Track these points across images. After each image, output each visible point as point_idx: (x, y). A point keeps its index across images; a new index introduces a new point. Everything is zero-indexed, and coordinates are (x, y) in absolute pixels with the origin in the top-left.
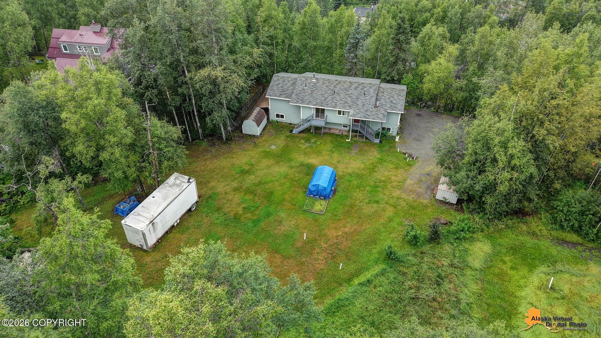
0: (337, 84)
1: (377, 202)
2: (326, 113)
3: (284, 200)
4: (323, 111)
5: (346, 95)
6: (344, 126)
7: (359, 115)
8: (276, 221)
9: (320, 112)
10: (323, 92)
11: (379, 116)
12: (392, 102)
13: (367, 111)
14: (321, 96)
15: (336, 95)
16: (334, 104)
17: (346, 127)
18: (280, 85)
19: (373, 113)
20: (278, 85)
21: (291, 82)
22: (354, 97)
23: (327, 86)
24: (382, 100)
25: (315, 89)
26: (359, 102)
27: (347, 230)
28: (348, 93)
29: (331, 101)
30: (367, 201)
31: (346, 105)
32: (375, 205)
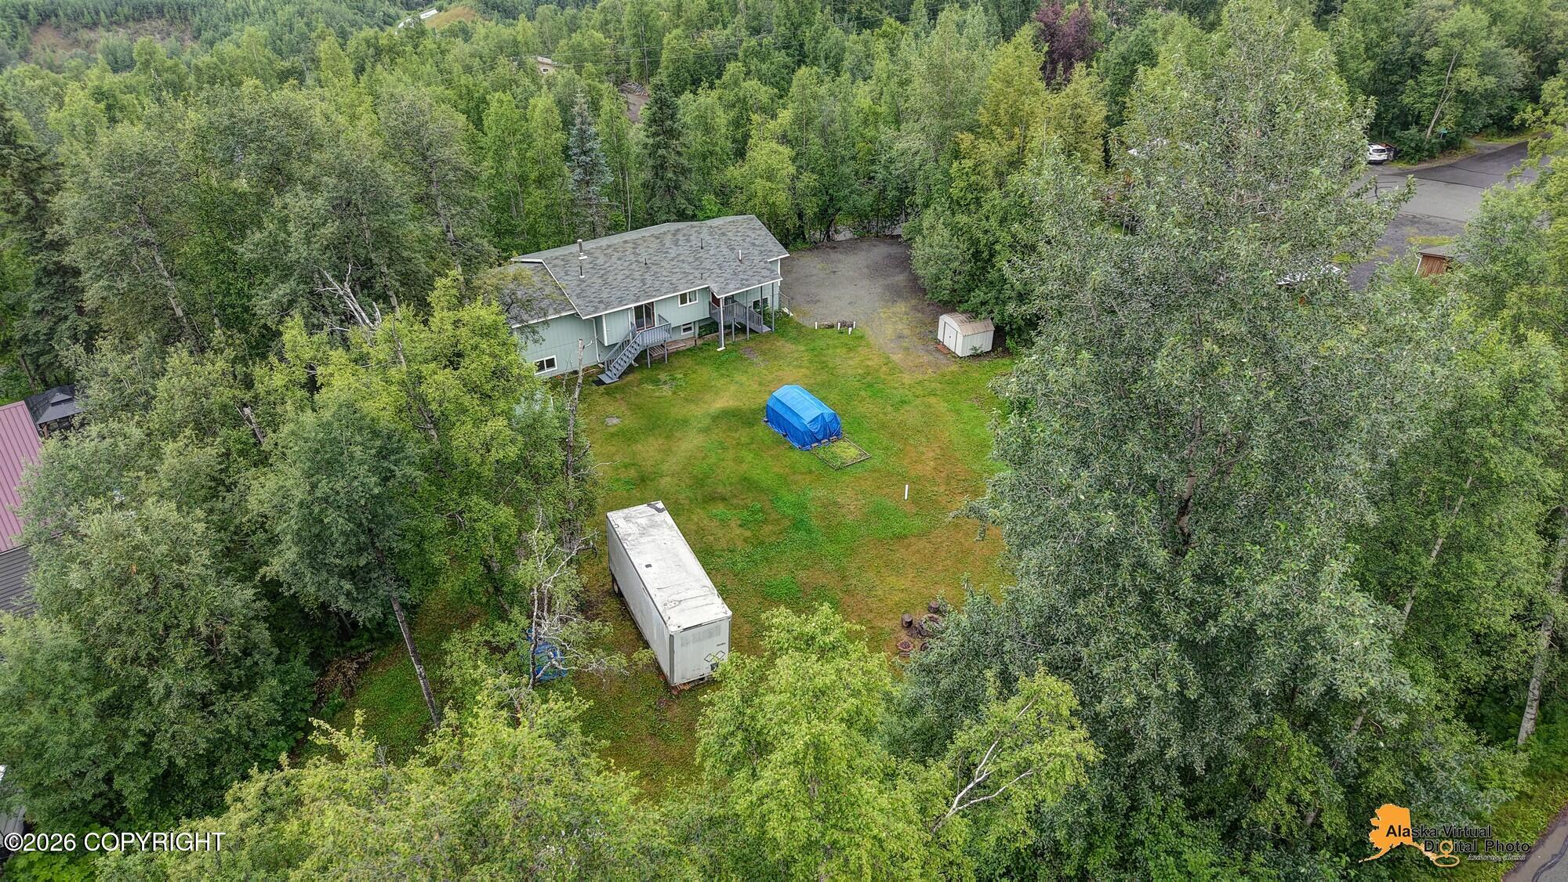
2: (657, 311)
4: (649, 308)
5: (672, 260)
6: (685, 330)
7: (731, 286)
8: (825, 506)
9: (644, 314)
10: (626, 272)
14: (628, 280)
15: (654, 268)
16: (667, 284)
17: (690, 329)
25: (602, 272)
26: (707, 264)
29: (658, 283)
31: (691, 277)
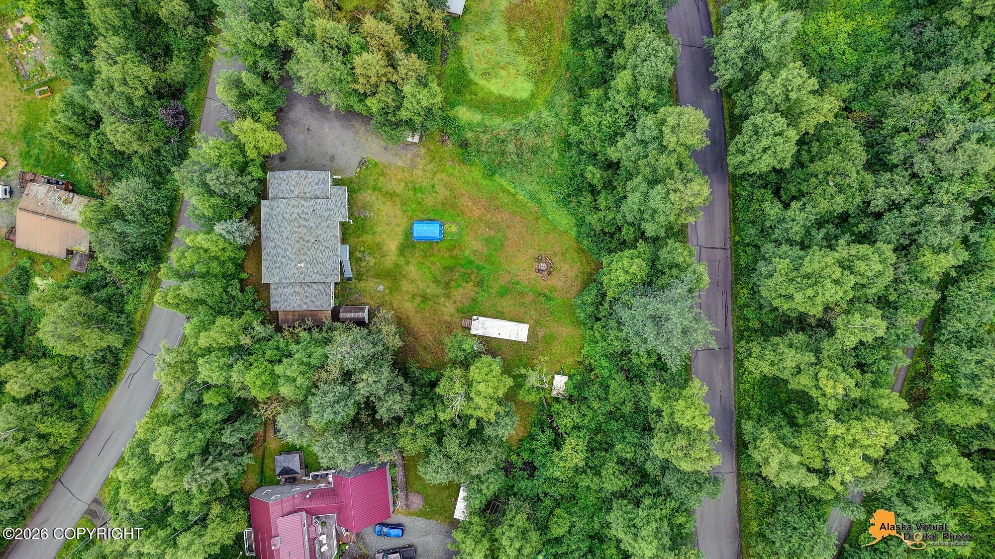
0: (304, 240)
1: (433, 187)
3: (451, 256)
5: (317, 227)
8: (475, 255)
10: (318, 251)
11: (341, 193)
12: (317, 184)
13: (336, 206)
14: (324, 253)
15: (320, 239)
16: (332, 238)
18: (313, 299)
19: (338, 199)
20: (313, 302)
21: (306, 289)
22: (320, 220)
23: (309, 250)
24: (317, 192)
25: (315, 261)
26: (325, 214)
27: (470, 204)
28: (314, 227)
29: (330, 242)
30: (434, 194)
31: (331, 226)
32: (437, 187)
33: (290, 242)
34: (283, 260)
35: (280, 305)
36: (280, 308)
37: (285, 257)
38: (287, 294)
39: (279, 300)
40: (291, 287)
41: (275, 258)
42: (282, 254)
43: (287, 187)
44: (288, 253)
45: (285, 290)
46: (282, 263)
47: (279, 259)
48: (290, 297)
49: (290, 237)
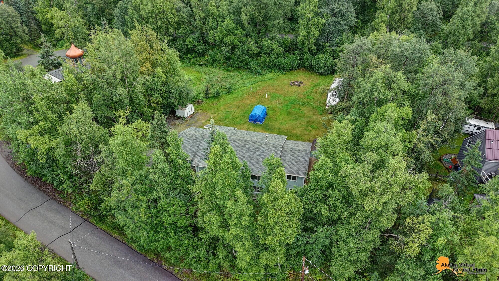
33: (242, 145)
34: (257, 153)
35: (302, 167)
36: (305, 167)
37: (255, 152)
38: (292, 158)
39: (297, 166)
40: (285, 154)
41: (253, 161)
42: (251, 154)
43: (191, 142)
44: (251, 148)
45: (287, 159)
46: (260, 155)
47: (255, 157)
48: (295, 156)
49: (237, 144)
